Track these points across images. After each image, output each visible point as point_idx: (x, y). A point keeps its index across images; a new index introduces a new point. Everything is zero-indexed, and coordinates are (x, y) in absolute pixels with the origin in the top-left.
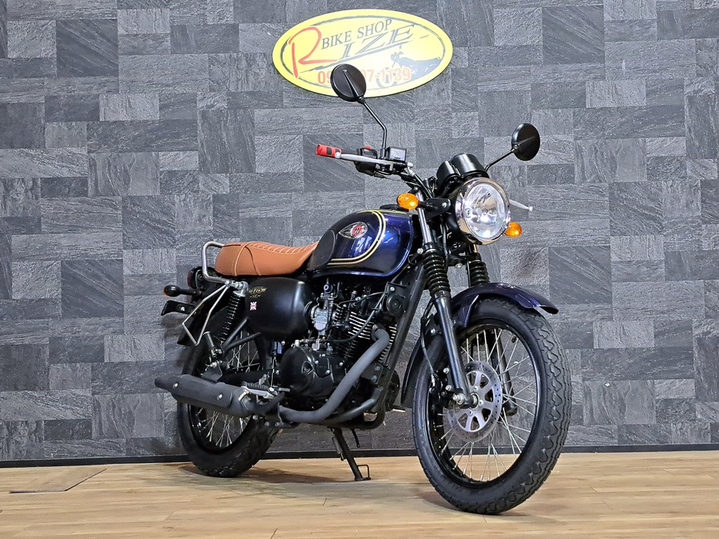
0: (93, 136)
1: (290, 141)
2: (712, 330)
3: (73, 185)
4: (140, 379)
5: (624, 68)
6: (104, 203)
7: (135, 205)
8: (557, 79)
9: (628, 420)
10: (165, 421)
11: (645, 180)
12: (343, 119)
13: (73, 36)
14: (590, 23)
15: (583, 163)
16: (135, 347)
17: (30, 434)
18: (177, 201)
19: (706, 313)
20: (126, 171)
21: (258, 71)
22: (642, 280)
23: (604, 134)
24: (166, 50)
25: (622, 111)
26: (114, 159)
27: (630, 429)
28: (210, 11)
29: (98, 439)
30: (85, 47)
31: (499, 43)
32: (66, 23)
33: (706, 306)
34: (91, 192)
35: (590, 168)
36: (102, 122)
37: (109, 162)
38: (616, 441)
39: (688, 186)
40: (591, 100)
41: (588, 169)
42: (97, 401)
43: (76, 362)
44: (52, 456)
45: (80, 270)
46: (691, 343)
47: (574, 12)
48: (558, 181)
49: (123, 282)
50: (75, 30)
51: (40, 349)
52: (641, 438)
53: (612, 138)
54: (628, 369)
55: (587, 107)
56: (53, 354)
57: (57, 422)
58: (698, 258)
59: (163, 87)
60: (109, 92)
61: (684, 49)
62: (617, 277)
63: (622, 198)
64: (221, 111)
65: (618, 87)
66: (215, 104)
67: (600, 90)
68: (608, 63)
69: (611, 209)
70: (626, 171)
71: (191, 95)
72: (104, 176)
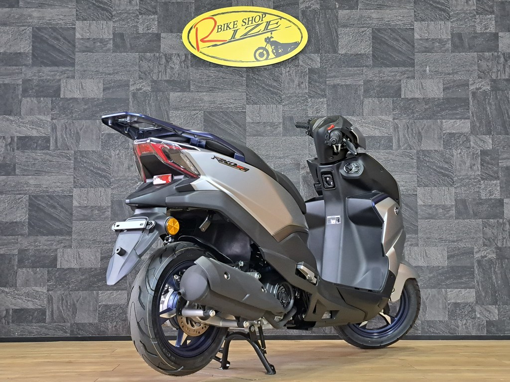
0: (55, 108)
1: (194, 115)
2: (487, 255)
3: (40, 142)
4: (82, 280)
5: (428, 71)
6: (62, 155)
7: (83, 157)
8: (381, 78)
9: (429, 317)
10: (99, 311)
11: (442, 148)
12: (232, 101)
13: (44, 38)
14: (404, 40)
15: (399, 136)
16: (79, 257)
18: (113, 155)
19: (484, 243)
20: (78, 133)
21: (173, 66)
22: (439, 218)
23: (413, 117)
24: (109, 50)
25: (427, 101)
26: (70, 124)
27: (430, 323)
28: (141, 24)
30: (53, 47)
31: (342, 51)
32: (39, 29)
33: (483, 237)
34: (51, 148)
36: (62, 98)
37: (66, 126)
38: (420, 332)
39: (471, 153)
40: (405, 93)
41: (402, 140)
42: (51, 296)
43: (37, 267)
44: (16, 335)
45: (42, 202)
46: (473, 263)
47: (394, 32)
48: (381, 148)
49: (73, 211)
50: (46, 34)
51: (11, 258)
52: (437, 330)
53: (419, 119)
54: (429, 280)
55: (402, 97)
56: (21, 261)
57: (21, 310)
58: (477, 203)
59: (106, 75)
60: (68, 77)
61: (469, 59)
62: (421, 216)
63: (426, 161)
64: (146, 93)
65: (424, 84)
66: (143, 88)
67: (411, 86)
68: (417, 68)
69: (418, 168)
70: (428, 142)
71: (125, 81)
72: (62, 136)
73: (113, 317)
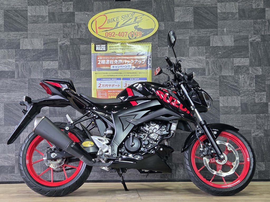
0: (17, 55)
2: (259, 134)
3: (9, 74)
5: (225, 31)
6: (22, 81)
7: (33, 82)
8: (199, 35)
10: (44, 167)
11: (233, 74)
13: (10, 16)
14: (212, 13)
15: (209, 68)
19: (257, 127)
20: (30, 69)
21: (82, 30)
22: (232, 114)
23: (217, 57)
24: (46, 22)
25: (224, 48)
26: (26, 64)
28: (64, 7)
29: (17, 173)
30: (15, 20)
31: (176, 20)
32: (8, 11)
33: (257, 124)
34: (16, 77)
35: (212, 70)
36: (21, 49)
37: (23, 65)
39: (250, 77)
40: (212, 43)
41: (211, 70)
42: (17, 159)
45: (12, 107)
47: (206, 9)
48: (199, 75)
50: (11, 14)
53: (220, 58)
55: (211, 46)
56: (0, 140)
57: (1, 166)
58: (254, 105)
59: (45, 36)
60: (24, 38)
61: (249, 24)
62: (222, 113)
63: (224, 81)
64: (67, 45)
65: (223, 38)
66: (65, 43)
67: (216, 40)
68: (219, 29)
69: (220, 86)
70: (226, 71)
71: (56, 39)
72: (21, 70)
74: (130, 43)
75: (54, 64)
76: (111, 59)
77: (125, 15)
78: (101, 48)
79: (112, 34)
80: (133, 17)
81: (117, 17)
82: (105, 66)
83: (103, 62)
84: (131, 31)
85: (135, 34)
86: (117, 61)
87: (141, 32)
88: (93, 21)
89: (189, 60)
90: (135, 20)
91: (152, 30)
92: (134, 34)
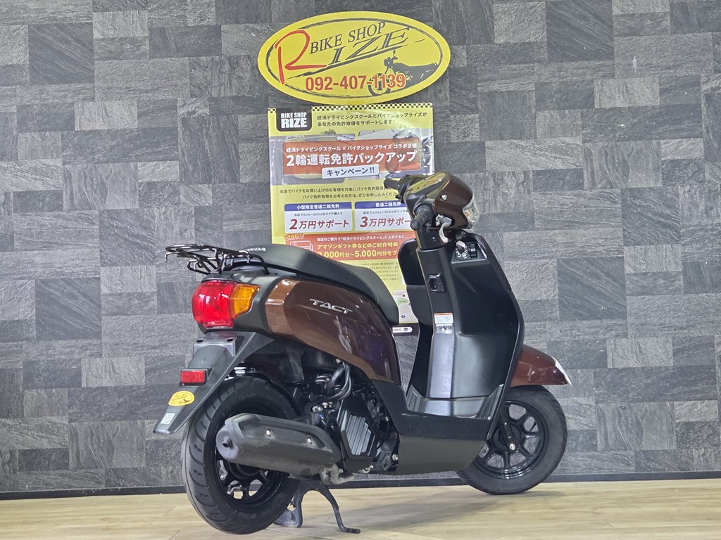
0: (68, 146)
3: (47, 199)
4: (119, 405)
5: (635, 65)
6: (80, 218)
7: (112, 219)
8: (563, 78)
9: (646, 445)
10: (146, 450)
11: (660, 185)
13: (46, 41)
14: (597, 17)
15: (592, 168)
16: (114, 371)
17: (4, 464)
18: (157, 214)
20: (103, 183)
21: (242, 74)
22: (659, 293)
23: (614, 137)
24: (143, 54)
25: (634, 111)
26: (91, 170)
27: (649, 455)
28: (190, 12)
29: (75, 470)
30: (59, 53)
31: (500, 40)
32: (38, 28)
34: (65, 208)
35: (600, 173)
36: (77, 131)
37: (85, 173)
38: (633, 468)
39: (707, 191)
40: (600, 100)
41: (598, 175)
42: (74, 429)
43: (52, 387)
44: (27, 488)
45: (56, 290)
46: (713, 361)
47: (580, 6)
48: (566, 187)
49: (101, 302)
50: (49, 35)
51: (14, 374)
52: (660, 465)
53: (623, 140)
54: (645, 389)
55: (596, 107)
56: (28, 379)
57: (33, 451)
58: (719, 268)
59: (141, 93)
60: (84, 99)
61: (700, 44)
62: (631, 290)
63: (636, 205)
64: (203, 117)
65: (629, 86)
66: (197, 110)
67: (610, 90)
68: (617, 60)
69: (624, 216)
70: (639, 175)
71: (171, 101)
72: (80, 188)
73: (167, 458)
74: (375, 106)
75: (168, 169)
76: (323, 152)
77: (359, 30)
78: (295, 121)
79: (325, 83)
80: (380, 35)
81: (336, 37)
82: (308, 172)
83: (301, 159)
84: (376, 73)
85: (388, 81)
86: (340, 157)
87: (402, 75)
88: (272, 47)
89: (538, 149)
90: (386, 44)
91: (434, 68)
92: (384, 81)
